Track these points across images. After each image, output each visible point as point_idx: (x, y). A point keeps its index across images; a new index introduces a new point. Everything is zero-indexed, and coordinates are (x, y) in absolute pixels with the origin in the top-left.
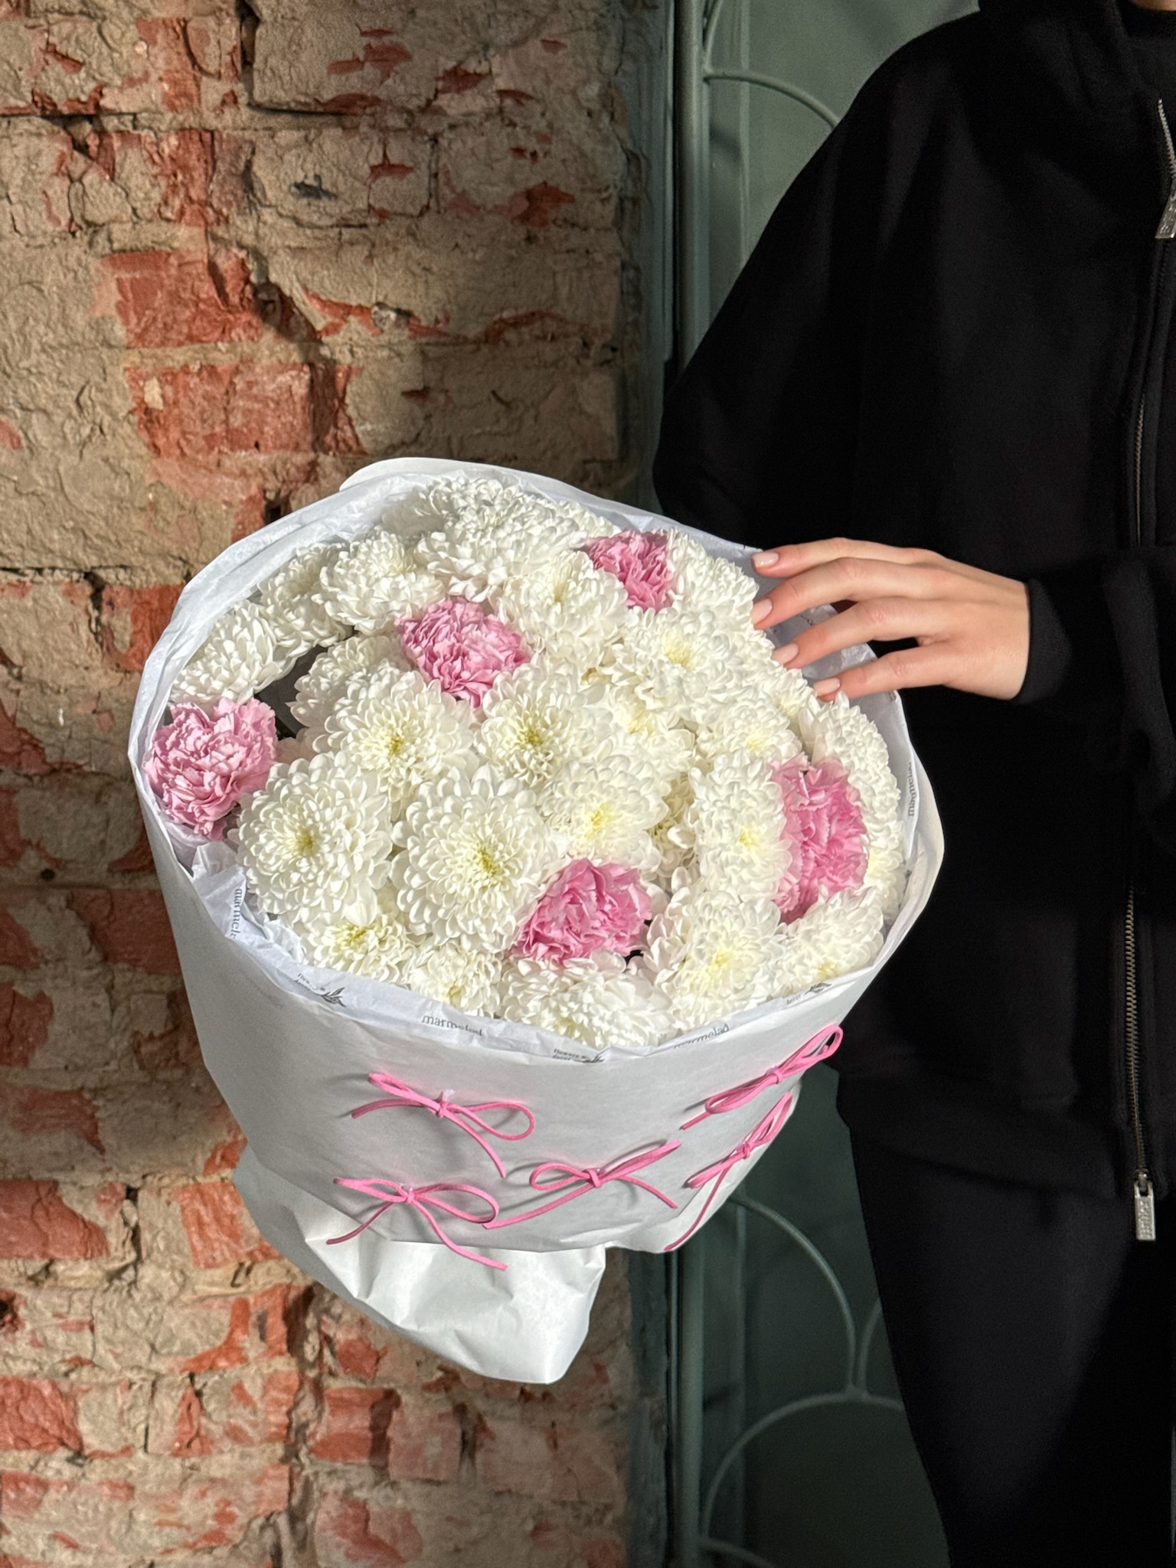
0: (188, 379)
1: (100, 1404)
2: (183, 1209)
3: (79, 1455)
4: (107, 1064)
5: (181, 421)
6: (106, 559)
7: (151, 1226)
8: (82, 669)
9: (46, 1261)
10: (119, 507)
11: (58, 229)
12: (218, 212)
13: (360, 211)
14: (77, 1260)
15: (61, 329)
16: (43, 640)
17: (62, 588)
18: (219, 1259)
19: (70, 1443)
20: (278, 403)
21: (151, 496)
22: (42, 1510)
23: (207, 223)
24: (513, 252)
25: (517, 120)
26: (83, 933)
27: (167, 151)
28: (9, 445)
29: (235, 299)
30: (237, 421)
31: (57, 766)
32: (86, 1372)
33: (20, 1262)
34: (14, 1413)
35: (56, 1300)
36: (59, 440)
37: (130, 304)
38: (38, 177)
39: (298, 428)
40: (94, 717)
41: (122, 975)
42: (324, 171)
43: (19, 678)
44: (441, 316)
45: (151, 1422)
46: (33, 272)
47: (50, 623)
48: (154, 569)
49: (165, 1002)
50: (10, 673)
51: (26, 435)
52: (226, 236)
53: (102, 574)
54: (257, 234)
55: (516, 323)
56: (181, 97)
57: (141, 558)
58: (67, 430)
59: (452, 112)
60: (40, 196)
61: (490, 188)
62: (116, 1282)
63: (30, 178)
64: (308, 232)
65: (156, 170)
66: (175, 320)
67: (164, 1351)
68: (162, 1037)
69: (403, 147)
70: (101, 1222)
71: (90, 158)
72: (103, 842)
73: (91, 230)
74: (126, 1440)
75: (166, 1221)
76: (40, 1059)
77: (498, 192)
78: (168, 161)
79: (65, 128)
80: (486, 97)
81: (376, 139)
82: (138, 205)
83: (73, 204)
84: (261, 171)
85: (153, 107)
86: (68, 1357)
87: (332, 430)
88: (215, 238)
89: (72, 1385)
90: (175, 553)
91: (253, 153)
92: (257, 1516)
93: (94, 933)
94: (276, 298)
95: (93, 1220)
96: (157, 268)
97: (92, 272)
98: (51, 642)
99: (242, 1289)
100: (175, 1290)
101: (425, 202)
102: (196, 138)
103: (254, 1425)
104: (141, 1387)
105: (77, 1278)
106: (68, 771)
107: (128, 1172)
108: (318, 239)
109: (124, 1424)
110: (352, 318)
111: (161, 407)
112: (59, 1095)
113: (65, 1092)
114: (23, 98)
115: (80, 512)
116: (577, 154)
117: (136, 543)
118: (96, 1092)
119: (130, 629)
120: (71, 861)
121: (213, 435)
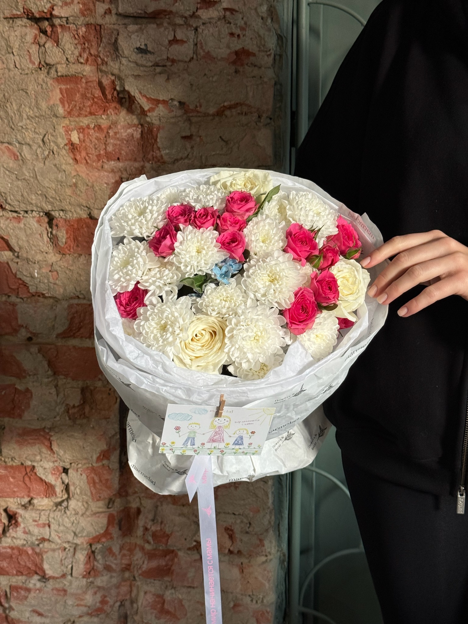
0: (89, 131)
1: (52, 557)
2: (87, 477)
3: (44, 578)
4: (55, 417)
5: (86, 149)
6: (55, 207)
7: (74, 484)
8: (44, 253)
9: (29, 499)
10: (61, 185)
11: (34, 67)
12: (103, 60)
13: (164, 60)
14: (43, 498)
15: (35, 109)
16: (28, 241)
17: (35, 219)
18: (102, 497)
19: (40, 573)
20: (127, 141)
21: (74, 180)
22: (28, 600)
23: (97, 64)
24: (229, 77)
25: (231, 21)
26: (45, 364)
27: (81, 33)
28: (13, 159)
29: (109, 97)
30: (110, 149)
31: (34, 294)
32: (46, 544)
33: (19, 499)
34: (16, 560)
35: (34, 515)
36: (35, 157)
37: (65, 99)
38: (25, 44)
39: (136, 152)
40: (50, 273)
41: (62, 381)
42: (148, 42)
43: (18, 257)
44: (198, 105)
45: (74, 564)
46: (24, 85)
47: (31, 234)
48: (75, 211)
49: (80, 392)
50: (14, 255)
51: (21, 154)
52: (106, 70)
53: (53, 213)
54: (120, 69)
55: (230, 108)
56: (87, 11)
57: (70, 207)
58: (38, 152)
59: (202, 17)
60: (26, 53)
61: (220, 50)
62: (59, 507)
63: (22, 45)
64: (142, 68)
65: (76, 42)
66: (84, 106)
67: (80, 535)
68: (78, 406)
69: (182, 32)
70: (53, 483)
71: (48, 36)
72: (53, 326)
73: (48, 67)
74: (63, 571)
75: (80, 482)
76: (27, 416)
77: (223, 52)
78: (81, 38)
79: (36, 23)
80: (217, 10)
81: (171, 29)
82: (69, 57)
83: (41, 56)
84: (122, 43)
85: (75, 15)
86: (39, 538)
87: (151, 153)
88: (101, 71)
89: (41, 550)
90: (84, 205)
91: (118, 34)
92: (117, 601)
93: (50, 364)
94: (127, 96)
95: (50, 482)
96: (77, 83)
97: (49, 85)
98: (31, 242)
99: (111, 509)
100: (85, 509)
101: (192, 56)
102: (93, 28)
103: (116, 564)
104: (69, 550)
105: (43, 506)
106: (39, 296)
107: (64, 462)
108: (145, 71)
109: (62, 565)
110: (160, 106)
111: (78, 143)
112: (35, 430)
113: (38, 429)
114: (19, 10)
115: (44, 187)
116: (257, 36)
117: (68, 200)
118: (50, 429)
119: (65, 236)
120: (40, 334)
121: (100, 155)
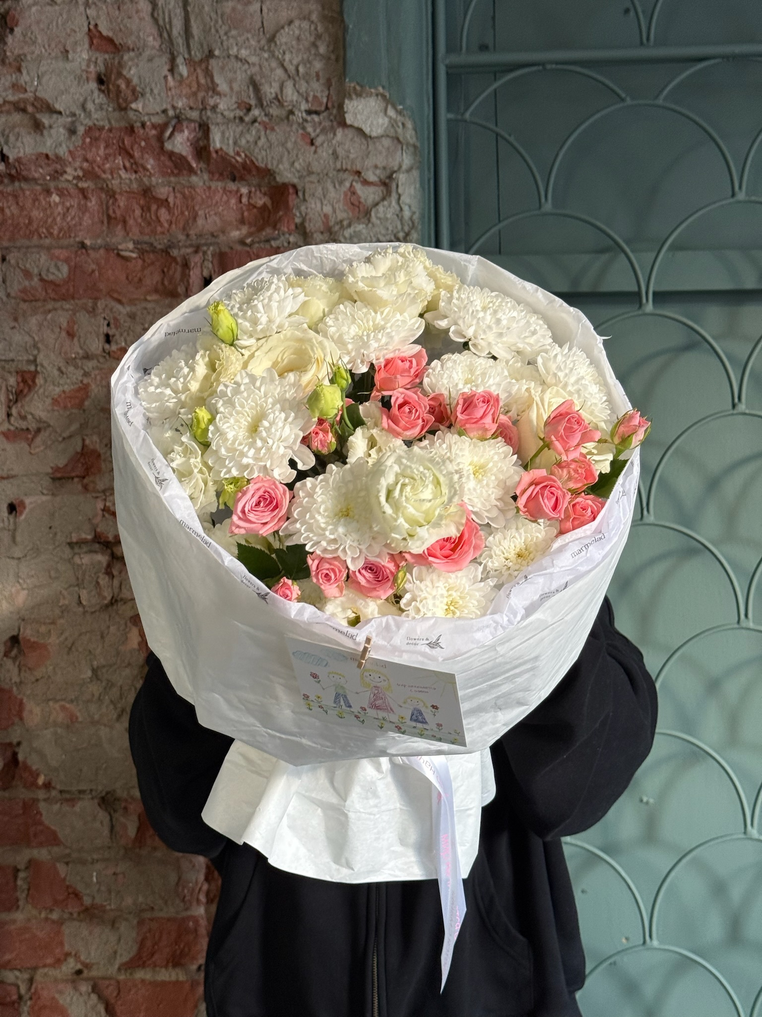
26: (101, 1008)
31: (89, 907)
72: (116, 952)
79: (108, 549)
93: (107, 1008)
106: (96, 909)
120: (95, 964)
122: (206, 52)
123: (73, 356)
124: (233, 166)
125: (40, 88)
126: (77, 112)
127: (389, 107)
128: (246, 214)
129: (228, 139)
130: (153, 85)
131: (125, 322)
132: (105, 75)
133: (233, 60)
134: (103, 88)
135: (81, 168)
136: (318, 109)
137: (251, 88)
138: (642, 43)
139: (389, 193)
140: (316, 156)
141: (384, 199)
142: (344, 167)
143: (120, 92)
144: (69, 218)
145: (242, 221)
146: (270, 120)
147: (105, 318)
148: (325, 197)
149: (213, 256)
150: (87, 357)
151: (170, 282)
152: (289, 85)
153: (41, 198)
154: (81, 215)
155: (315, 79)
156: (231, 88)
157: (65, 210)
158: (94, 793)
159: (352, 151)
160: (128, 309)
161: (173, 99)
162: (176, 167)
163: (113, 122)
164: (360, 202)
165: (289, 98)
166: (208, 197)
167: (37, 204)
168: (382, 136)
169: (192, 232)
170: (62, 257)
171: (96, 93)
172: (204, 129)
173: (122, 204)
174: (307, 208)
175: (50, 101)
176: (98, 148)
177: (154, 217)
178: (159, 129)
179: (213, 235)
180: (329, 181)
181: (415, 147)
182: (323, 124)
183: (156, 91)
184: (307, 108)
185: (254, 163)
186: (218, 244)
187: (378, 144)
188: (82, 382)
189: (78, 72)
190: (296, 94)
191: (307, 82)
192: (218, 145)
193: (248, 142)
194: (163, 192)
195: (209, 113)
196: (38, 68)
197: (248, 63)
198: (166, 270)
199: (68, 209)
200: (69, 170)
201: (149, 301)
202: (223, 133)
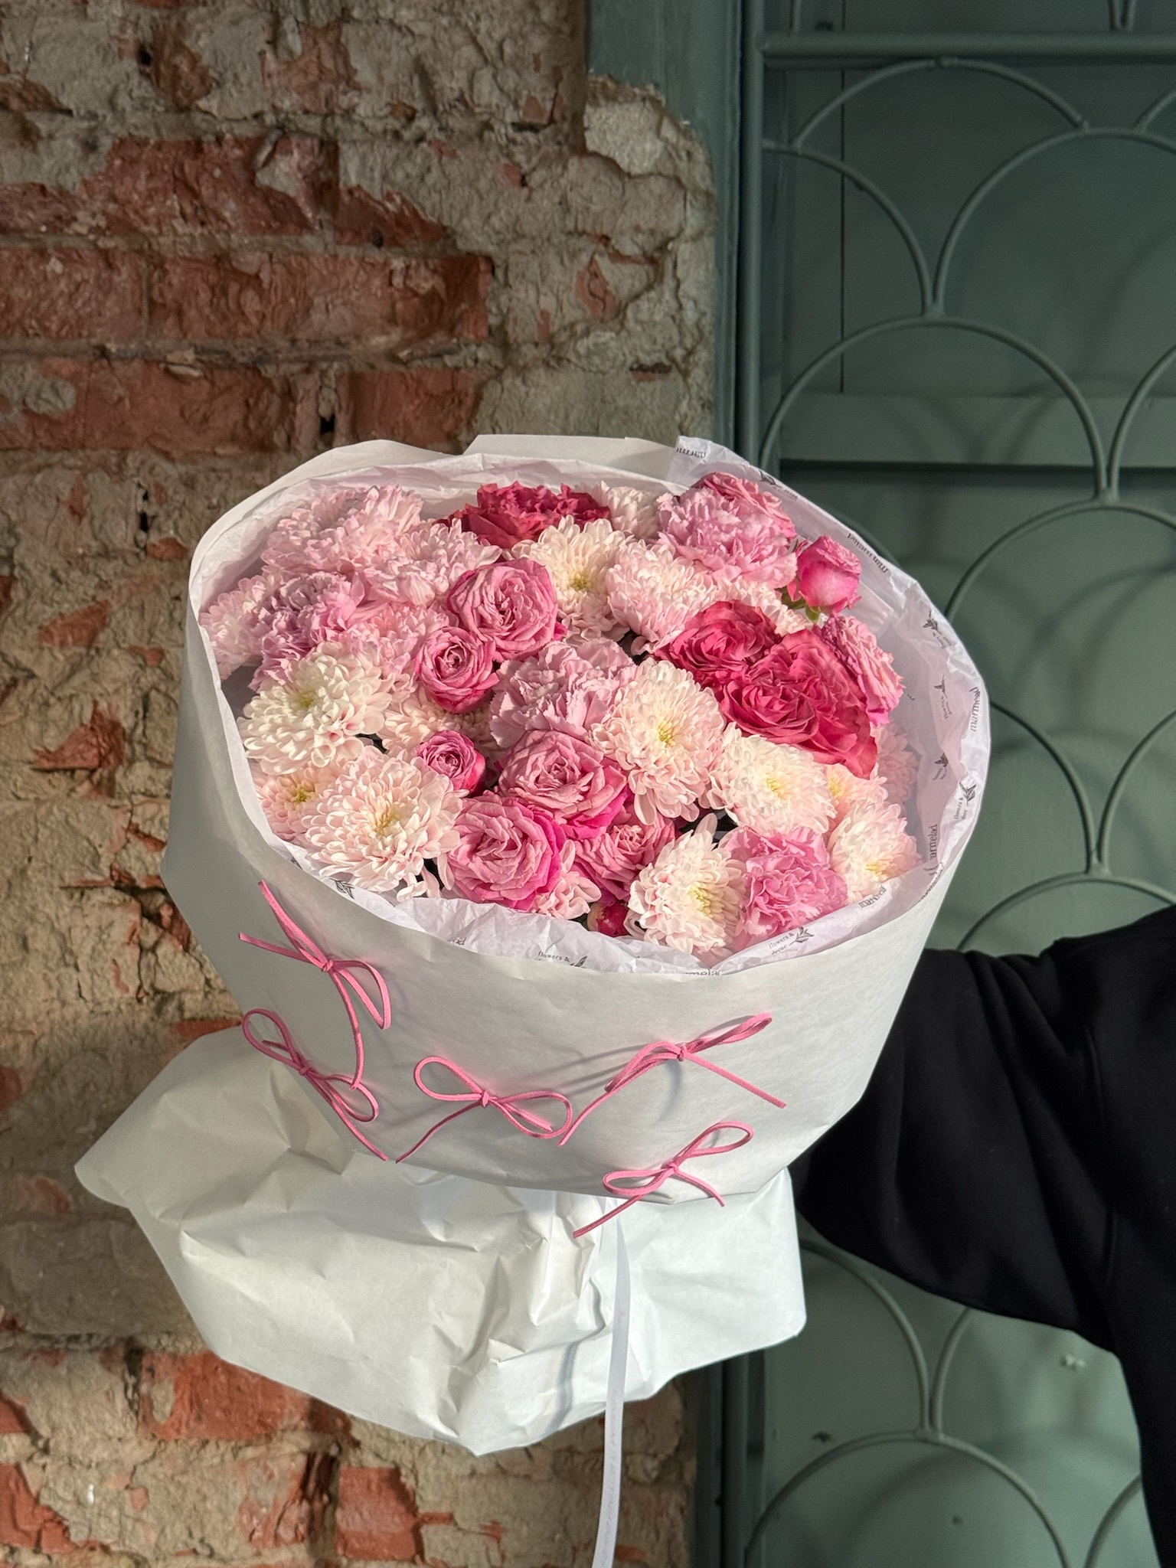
6: (150, 1326)
8: (115, 1440)
11: (126, 996)
31: (81, 1545)
38: (108, 946)
40: (127, 1494)
43: (46, 1450)
46: (98, 1039)
50: (34, 1443)
53: (143, 1341)
60: (109, 964)
63: (100, 947)
71: (163, 927)
73: (159, 997)
79: (137, 899)
82: (212, 976)
83: (143, 973)
98: (84, 1414)
106: (92, 1549)
114: (100, 874)
119: (172, 1398)
122: (338, 12)
123: (80, 551)
124: (380, 220)
125: (33, 66)
126: (100, 112)
127: (666, 122)
128: (399, 306)
129: (372, 170)
130: (239, 69)
131: (176, 492)
132: (152, 48)
133: (385, 28)
134: (148, 70)
135: (104, 213)
136: (536, 121)
137: (416, 80)
138: (1112, 26)
139: (659, 277)
140: (530, 206)
141: (649, 287)
142: (580, 227)
143: (180, 78)
144: (79, 303)
145: (392, 319)
146: (450, 137)
147: (139, 485)
148: (543, 280)
149: (338, 378)
150: (106, 553)
151: (260, 423)
152: (485, 75)
153: (30, 263)
154: (100, 297)
155: (532, 67)
156: (381, 79)
157: (72, 287)
158: (95, 1342)
159: (595, 199)
160: (182, 469)
161: (274, 94)
162: (276, 218)
163: (164, 132)
164: (606, 292)
165: (484, 101)
166: (334, 273)
167: (21, 274)
168: (651, 174)
169: (301, 335)
170: (65, 371)
171: (136, 79)
172: (330, 149)
173: (175, 281)
174: (510, 300)
175: (51, 90)
176: (136, 177)
177: (232, 306)
178: (246, 147)
179: (338, 343)
180: (551, 250)
181: (708, 194)
182: (544, 148)
183: (243, 79)
184: (516, 120)
185: (415, 213)
186: (348, 357)
187: (641, 187)
188: (94, 598)
189: (104, 40)
190: (497, 92)
191: (518, 73)
192: (354, 181)
193: (408, 176)
194: (250, 260)
195: (338, 122)
196: (32, 30)
197: (412, 34)
198: (251, 401)
199: (78, 286)
200: (81, 215)
201: (220, 457)
202: (363, 159)
